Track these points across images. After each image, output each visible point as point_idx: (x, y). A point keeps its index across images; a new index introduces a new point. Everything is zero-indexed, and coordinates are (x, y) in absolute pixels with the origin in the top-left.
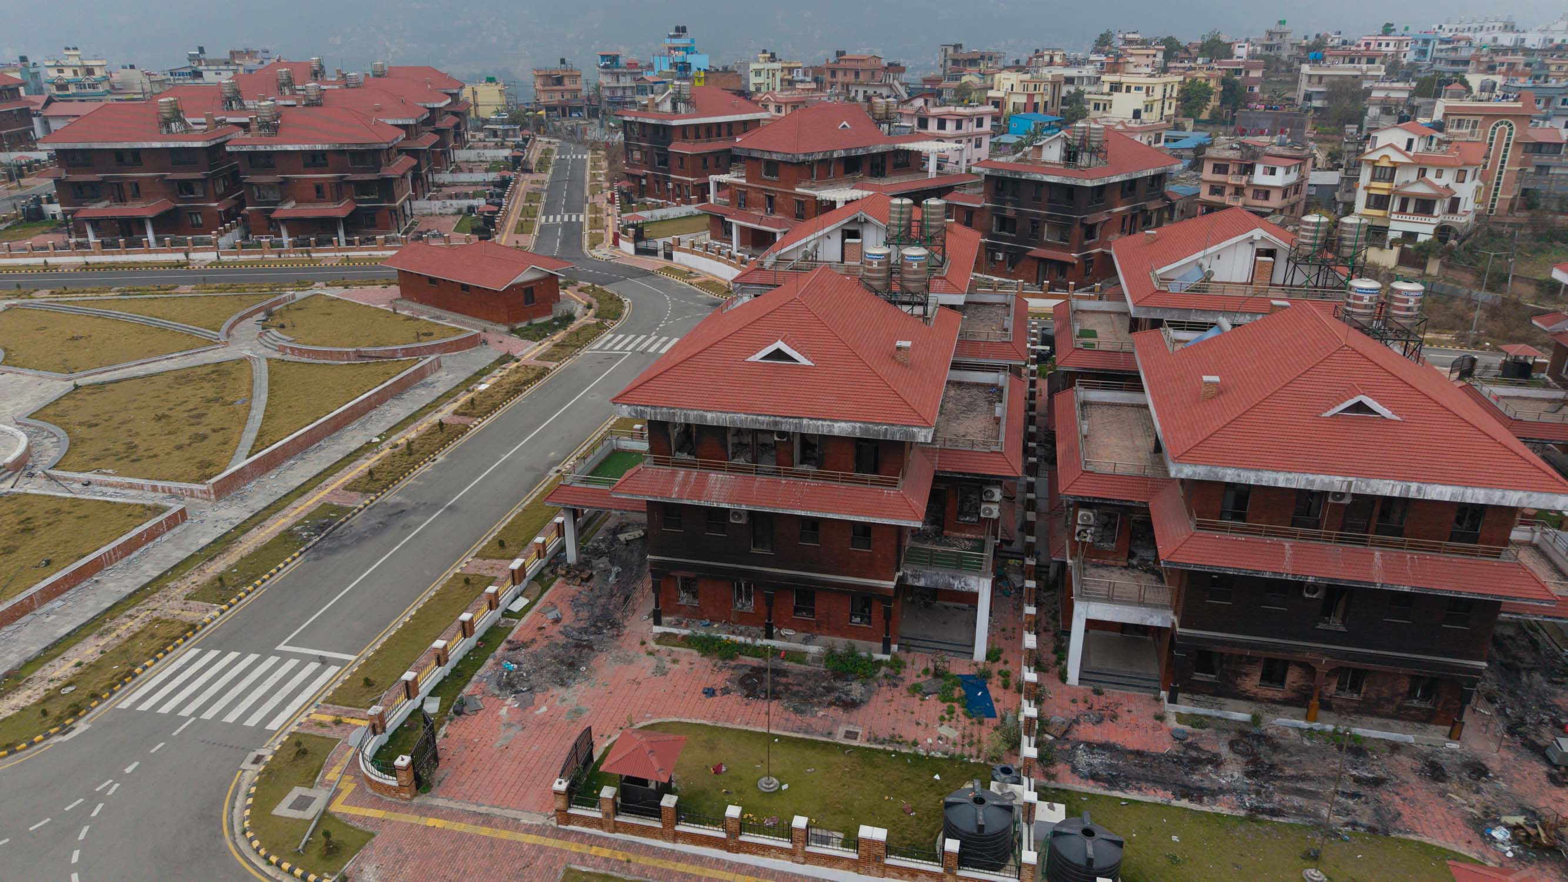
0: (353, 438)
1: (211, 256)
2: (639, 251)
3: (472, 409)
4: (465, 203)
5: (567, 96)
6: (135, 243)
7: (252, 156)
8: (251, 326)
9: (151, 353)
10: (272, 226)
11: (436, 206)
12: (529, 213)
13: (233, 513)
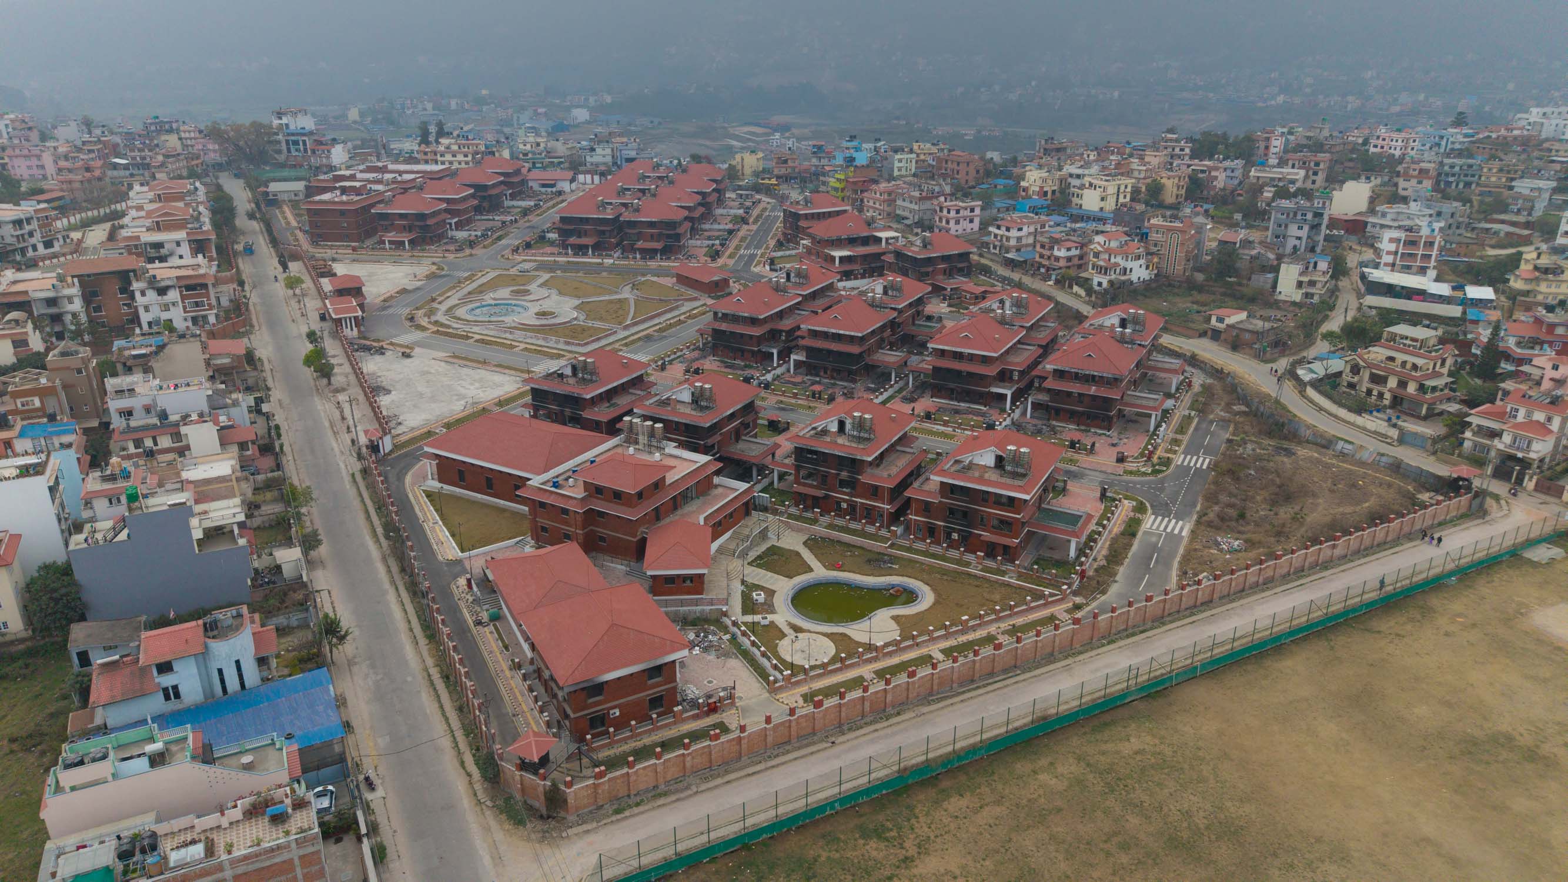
0: (656, 321)
1: (611, 261)
2: (771, 270)
3: (689, 317)
4: (711, 242)
5: (789, 170)
6: (585, 254)
7: (629, 222)
8: (628, 288)
9: (600, 294)
10: (633, 250)
11: (699, 243)
12: (738, 248)
13: (626, 333)
